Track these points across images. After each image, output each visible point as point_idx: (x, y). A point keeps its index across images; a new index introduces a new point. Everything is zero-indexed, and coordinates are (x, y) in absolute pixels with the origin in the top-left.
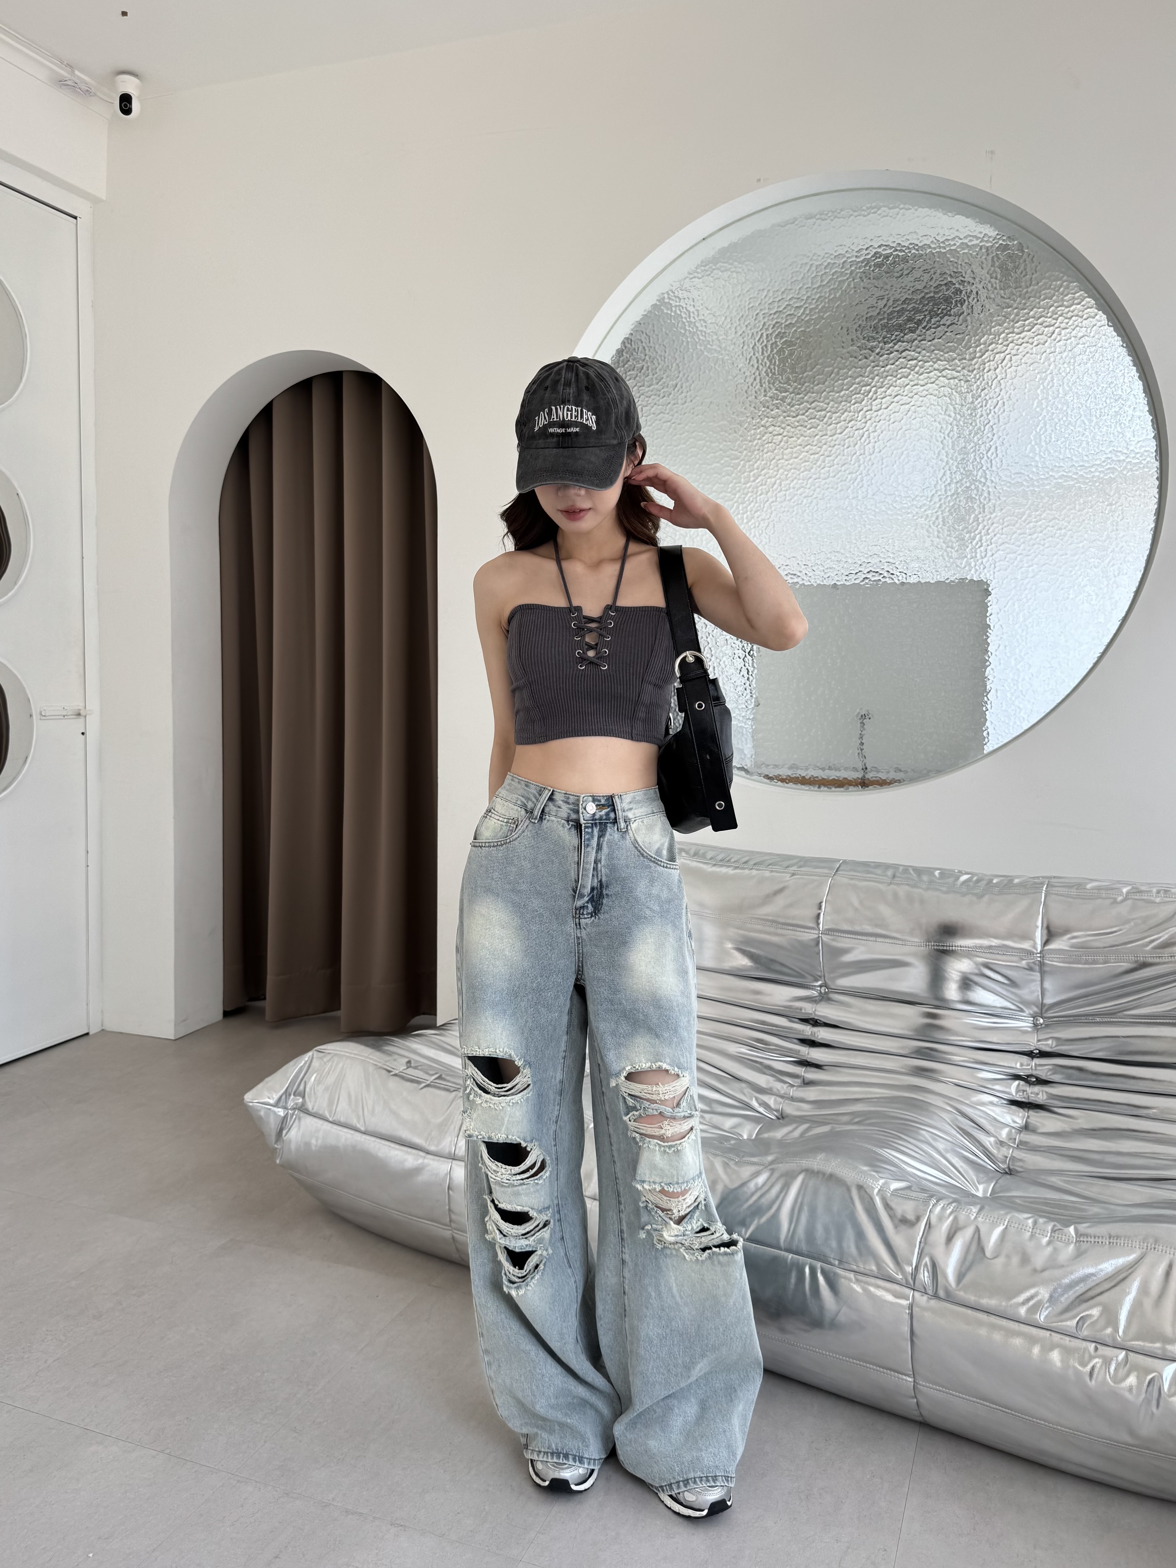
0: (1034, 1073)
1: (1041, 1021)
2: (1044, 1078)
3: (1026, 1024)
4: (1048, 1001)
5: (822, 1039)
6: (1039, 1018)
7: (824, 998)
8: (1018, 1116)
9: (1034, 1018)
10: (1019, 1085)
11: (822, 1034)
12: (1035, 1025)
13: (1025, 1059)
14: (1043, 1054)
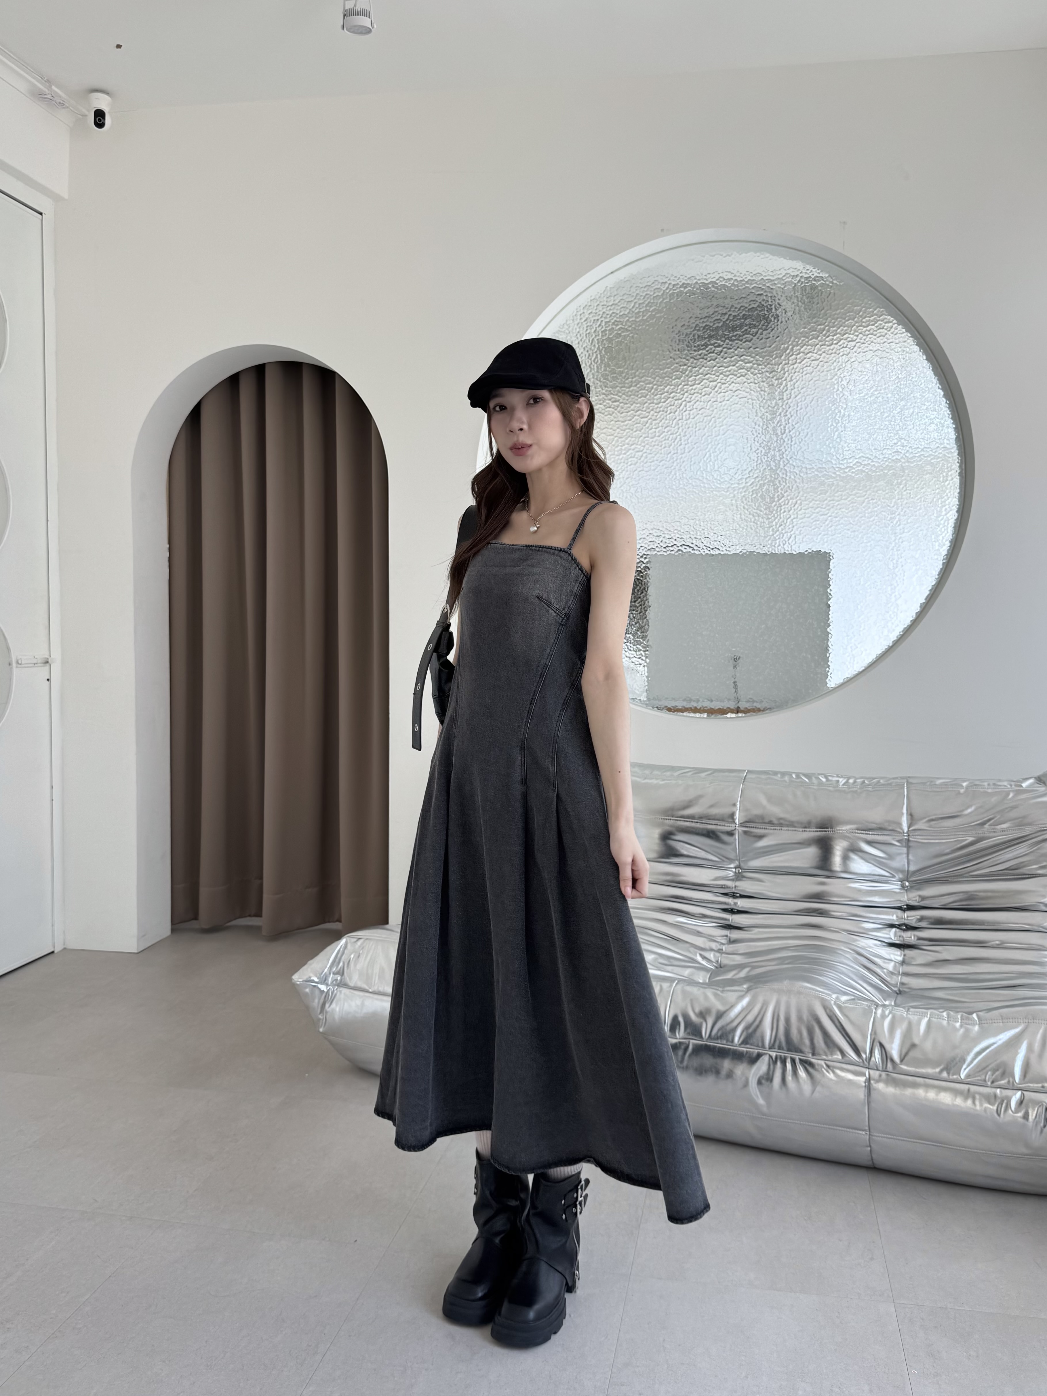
0: (906, 922)
1: (907, 884)
2: (914, 924)
3: (895, 887)
4: (912, 868)
5: (742, 907)
6: (904, 882)
7: (739, 877)
8: (897, 955)
9: (901, 882)
10: (895, 932)
11: (742, 904)
12: (903, 887)
13: (899, 911)
14: (910, 908)
